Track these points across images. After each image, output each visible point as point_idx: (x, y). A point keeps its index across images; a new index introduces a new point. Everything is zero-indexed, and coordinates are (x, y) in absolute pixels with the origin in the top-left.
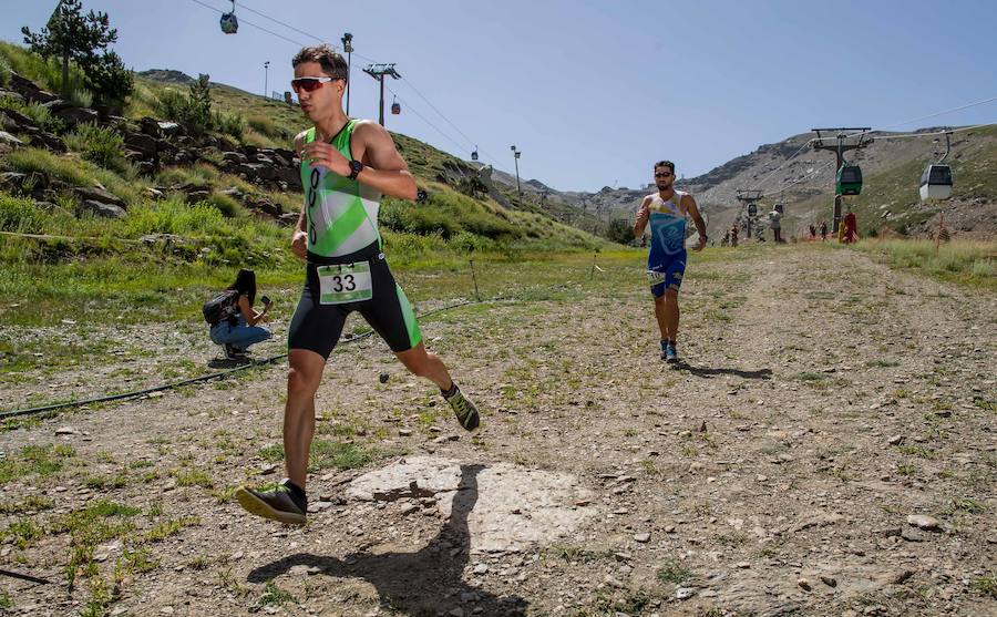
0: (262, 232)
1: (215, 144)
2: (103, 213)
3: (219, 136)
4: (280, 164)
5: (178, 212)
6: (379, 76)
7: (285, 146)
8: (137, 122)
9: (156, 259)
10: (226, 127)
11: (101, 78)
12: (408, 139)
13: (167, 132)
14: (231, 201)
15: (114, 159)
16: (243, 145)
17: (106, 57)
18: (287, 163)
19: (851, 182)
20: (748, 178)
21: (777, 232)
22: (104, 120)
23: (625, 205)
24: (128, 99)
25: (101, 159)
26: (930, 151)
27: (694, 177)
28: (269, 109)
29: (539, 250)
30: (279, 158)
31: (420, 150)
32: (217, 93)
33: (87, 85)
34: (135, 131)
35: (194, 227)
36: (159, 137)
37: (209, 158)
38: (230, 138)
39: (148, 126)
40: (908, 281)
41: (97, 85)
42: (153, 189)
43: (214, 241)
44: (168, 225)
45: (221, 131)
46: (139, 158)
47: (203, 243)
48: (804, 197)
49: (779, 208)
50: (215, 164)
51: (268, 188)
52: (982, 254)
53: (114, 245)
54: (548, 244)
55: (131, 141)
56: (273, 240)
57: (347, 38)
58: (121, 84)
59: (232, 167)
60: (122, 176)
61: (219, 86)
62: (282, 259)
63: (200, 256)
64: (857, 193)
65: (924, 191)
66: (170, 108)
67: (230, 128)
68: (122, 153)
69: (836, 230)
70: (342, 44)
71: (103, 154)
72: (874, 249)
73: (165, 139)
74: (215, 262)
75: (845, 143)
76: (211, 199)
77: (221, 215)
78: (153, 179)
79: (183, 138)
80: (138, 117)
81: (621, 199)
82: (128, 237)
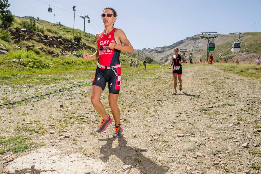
0: (47, 59)
1: (36, 35)
2: (2, 53)
3: (37, 32)
4: (54, 40)
5: (23, 53)
6: (84, 18)
7: (56, 36)
8: (15, 28)
9: (15, 66)
10: (40, 31)
11: (5, 17)
12: (91, 35)
13: (23, 31)
14: (39, 50)
15: (7, 38)
16: (44, 35)
17: (7, 11)
18: (56, 40)
19: (212, 47)
20: (183, 46)
21: (191, 60)
22: (5, 28)
23: (149, 53)
24: (13, 22)
25: (3, 38)
26: (233, 39)
27: (168, 46)
28: (55, 27)
29: (125, 65)
30: (54, 39)
31: (94, 38)
32: (41, 22)
33: (2, 18)
34: (14, 31)
35: (28, 57)
36: (20, 33)
37: (35, 39)
38: (41, 33)
39: (18, 30)
40: (230, 75)
41: (4, 18)
42: (18, 47)
43: (32, 61)
44: (20, 56)
45: (38, 31)
46: (15, 38)
47: (30, 62)
48: (198, 51)
49: (191, 54)
50: (36, 40)
51: (50, 47)
52: (251, 68)
53: (4, 62)
54: (127, 63)
55: (13, 33)
56: (50, 61)
57: (74, 7)
58: (11, 18)
59: (40, 41)
60: (9, 43)
61: (43, 21)
62: (52, 66)
63: (28, 65)
64: (213, 50)
65: (232, 50)
66: (24, 25)
67: (41, 30)
68: (10, 37)
69: (207, 60)
70: (73, 9)
71: (4, 37)
72: (219, 65)
73: (22, 33)
74: (32, 67)
75: (210, 37)
76: (33, 50)
77: (35, 54)
78: (18, 44)
79: (27, 33)
80: (15, 27)
81: (149, 51)
82: (8, 60)
